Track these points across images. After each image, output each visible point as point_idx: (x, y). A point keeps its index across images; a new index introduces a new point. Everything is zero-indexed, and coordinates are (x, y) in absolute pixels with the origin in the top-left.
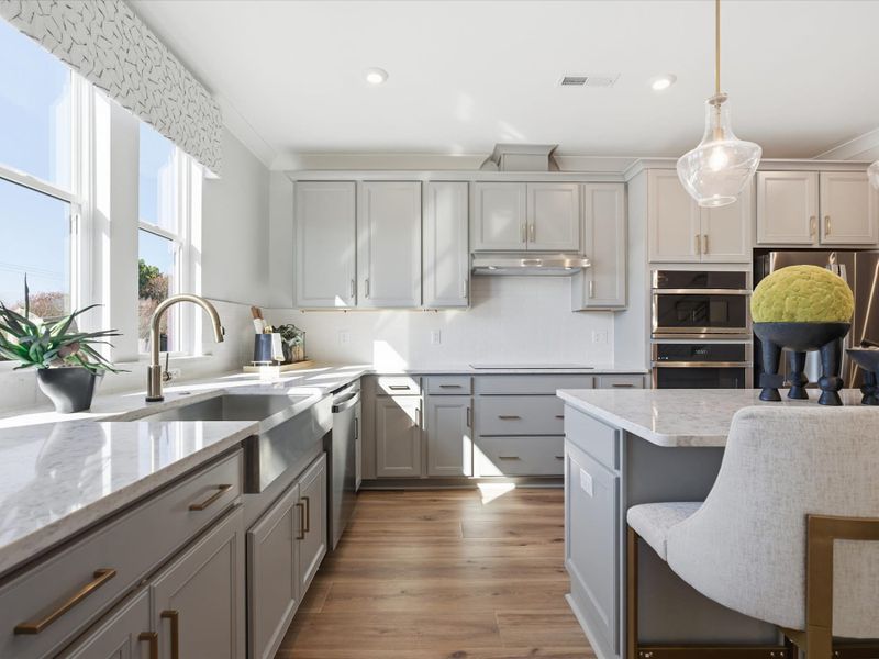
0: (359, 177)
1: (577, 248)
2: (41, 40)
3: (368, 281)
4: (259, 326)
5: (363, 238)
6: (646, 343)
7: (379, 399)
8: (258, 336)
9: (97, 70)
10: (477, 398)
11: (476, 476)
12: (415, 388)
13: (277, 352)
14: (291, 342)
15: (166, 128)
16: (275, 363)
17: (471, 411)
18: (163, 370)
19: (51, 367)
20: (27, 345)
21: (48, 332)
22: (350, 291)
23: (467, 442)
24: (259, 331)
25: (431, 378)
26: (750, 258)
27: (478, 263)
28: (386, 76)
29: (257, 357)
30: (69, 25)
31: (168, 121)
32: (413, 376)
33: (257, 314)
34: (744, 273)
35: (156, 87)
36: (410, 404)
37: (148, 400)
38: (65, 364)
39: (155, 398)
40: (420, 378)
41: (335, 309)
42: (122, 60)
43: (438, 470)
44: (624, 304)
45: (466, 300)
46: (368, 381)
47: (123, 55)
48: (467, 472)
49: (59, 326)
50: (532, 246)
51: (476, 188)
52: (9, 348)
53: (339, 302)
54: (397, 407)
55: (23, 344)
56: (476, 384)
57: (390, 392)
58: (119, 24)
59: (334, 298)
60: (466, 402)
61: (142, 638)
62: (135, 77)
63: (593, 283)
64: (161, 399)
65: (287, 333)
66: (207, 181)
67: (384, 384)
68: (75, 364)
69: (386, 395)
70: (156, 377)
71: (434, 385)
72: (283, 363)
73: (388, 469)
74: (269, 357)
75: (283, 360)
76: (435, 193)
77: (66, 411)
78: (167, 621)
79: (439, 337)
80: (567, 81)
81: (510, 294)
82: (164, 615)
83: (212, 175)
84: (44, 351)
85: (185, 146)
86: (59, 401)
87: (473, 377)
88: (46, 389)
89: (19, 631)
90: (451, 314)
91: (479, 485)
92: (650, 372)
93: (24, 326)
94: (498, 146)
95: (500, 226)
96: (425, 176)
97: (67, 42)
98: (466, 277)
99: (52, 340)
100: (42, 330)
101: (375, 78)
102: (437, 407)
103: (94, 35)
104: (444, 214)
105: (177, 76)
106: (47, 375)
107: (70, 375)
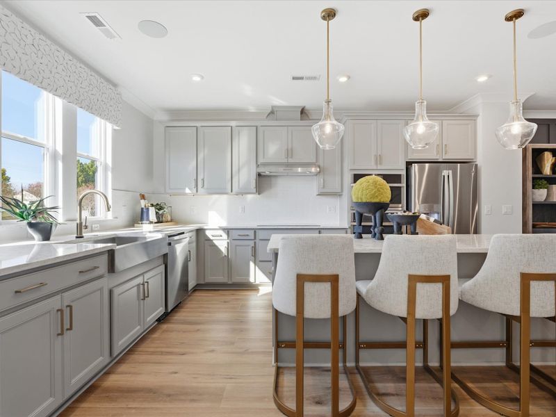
0: (198, 124)
1: (314, 161)
2: (29, 81)
3: (203, 180)
4: (143, 203)
5: (201, 156)
6: (348, 212)
7: (206, 242)
8: (142, 209)
9: (55, 89)
10: (257, 241)
11: (257, 282)
12: (225, 236)
13: (153, 217)
14: (161, 212)
15: (91, 109)
16: (151, 223)
17: (254, 248)
18: (84, 224)
19: (33, 222)
20: (23, 212)
21: (30, 207)
22: (193, 184)
23: (252, 265)
24: (143, 206)
25: (234, 231)
26: (404, 167)
27: (261, 170)
28: (202, 77)
29: (142, 219)
30: (41, 71)
31: (91, 106)
32: (224, 229)
33: (143, 197)
34: (400, 175)
35: (84, 90)
36: (222, 244)
37: (77, 237)
38: (38, 220)
39: (80, 237)
40: (228, 231)
41: (185, 194)
42: (67, 81)
43: (237, 279)
44: (340, 191)
45: (255, 190)
46: (200, 232)
47: (67, 79)
48: (252, 280)
49: (35, 205)
50: (290, 160)
51: (261, 130)
52: (16, 214)
53: (187, 191)
54: (215, 246)
55: (21, 212)
56: (257, 234)
57: (211, 238)
58: (66, 65)
59: (185, 189)
60: (252, 243)
61: (58, 310)
62: (74, 88)
63: (324, 180)
64: (82, 237)
65: (159, 207)
66: (114, 130)
67: (208, 233)
68: (43, 221)
69: (209, 240)
70: (80, 227)
71: (235, 234)
72: (155, 223)
73: (211, 278)
74: (148, 219)
75: (156, 221)
76: (239, 133)
77: (39, 241)
78: (68, 308)
79: (244, 209)
80: (294, 78)
81: (282, 186)
82: (67, 306)
83: (117, 128)
84: (29, 215)
85: (100, 115)
86: (36, 236)
87: (255, 230)
88: (30, 231)
89: (16, 292)
90: (250, 197)
91: (260, 288)
92: (350, 228)
93: (21, 205)
94: (273, 107)
95: (273, 150)
96: (233, 124)
97: (41, 79)
98: (255, 177)
99: (32, 210)
100: (28, 206)
101: (197, 79)
102: (236, 246)
103: (53, 73)
104: (243, 144)
105: (95, 82)
106: (31, 225)
107: (41, 226)
